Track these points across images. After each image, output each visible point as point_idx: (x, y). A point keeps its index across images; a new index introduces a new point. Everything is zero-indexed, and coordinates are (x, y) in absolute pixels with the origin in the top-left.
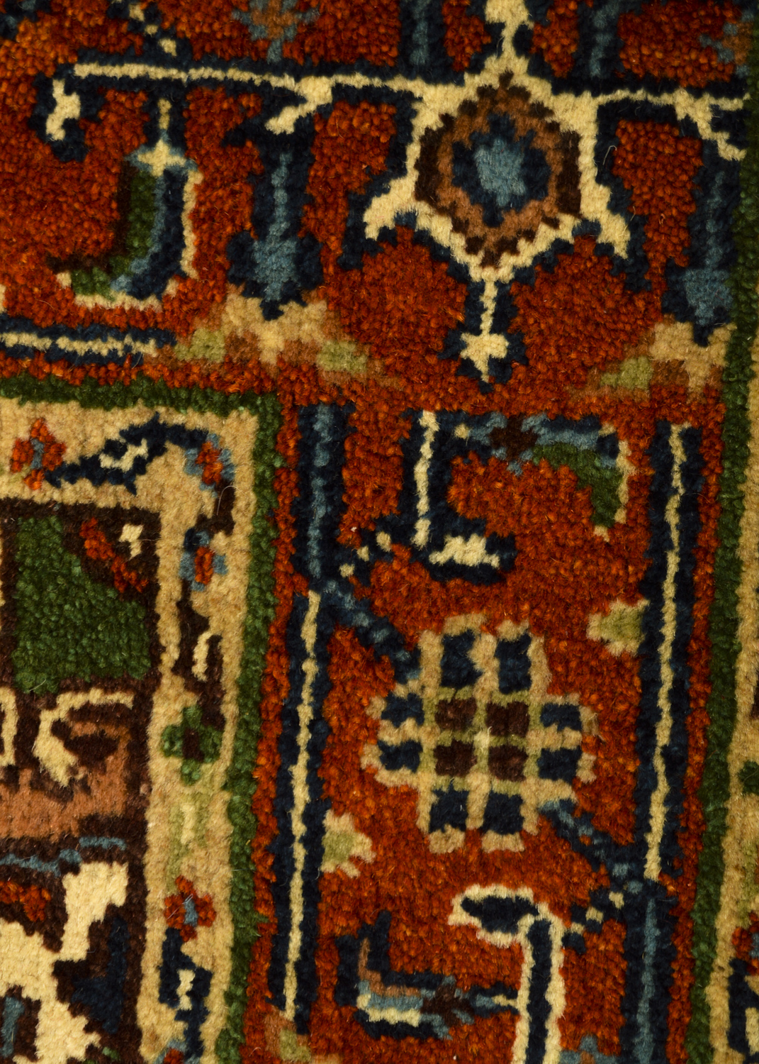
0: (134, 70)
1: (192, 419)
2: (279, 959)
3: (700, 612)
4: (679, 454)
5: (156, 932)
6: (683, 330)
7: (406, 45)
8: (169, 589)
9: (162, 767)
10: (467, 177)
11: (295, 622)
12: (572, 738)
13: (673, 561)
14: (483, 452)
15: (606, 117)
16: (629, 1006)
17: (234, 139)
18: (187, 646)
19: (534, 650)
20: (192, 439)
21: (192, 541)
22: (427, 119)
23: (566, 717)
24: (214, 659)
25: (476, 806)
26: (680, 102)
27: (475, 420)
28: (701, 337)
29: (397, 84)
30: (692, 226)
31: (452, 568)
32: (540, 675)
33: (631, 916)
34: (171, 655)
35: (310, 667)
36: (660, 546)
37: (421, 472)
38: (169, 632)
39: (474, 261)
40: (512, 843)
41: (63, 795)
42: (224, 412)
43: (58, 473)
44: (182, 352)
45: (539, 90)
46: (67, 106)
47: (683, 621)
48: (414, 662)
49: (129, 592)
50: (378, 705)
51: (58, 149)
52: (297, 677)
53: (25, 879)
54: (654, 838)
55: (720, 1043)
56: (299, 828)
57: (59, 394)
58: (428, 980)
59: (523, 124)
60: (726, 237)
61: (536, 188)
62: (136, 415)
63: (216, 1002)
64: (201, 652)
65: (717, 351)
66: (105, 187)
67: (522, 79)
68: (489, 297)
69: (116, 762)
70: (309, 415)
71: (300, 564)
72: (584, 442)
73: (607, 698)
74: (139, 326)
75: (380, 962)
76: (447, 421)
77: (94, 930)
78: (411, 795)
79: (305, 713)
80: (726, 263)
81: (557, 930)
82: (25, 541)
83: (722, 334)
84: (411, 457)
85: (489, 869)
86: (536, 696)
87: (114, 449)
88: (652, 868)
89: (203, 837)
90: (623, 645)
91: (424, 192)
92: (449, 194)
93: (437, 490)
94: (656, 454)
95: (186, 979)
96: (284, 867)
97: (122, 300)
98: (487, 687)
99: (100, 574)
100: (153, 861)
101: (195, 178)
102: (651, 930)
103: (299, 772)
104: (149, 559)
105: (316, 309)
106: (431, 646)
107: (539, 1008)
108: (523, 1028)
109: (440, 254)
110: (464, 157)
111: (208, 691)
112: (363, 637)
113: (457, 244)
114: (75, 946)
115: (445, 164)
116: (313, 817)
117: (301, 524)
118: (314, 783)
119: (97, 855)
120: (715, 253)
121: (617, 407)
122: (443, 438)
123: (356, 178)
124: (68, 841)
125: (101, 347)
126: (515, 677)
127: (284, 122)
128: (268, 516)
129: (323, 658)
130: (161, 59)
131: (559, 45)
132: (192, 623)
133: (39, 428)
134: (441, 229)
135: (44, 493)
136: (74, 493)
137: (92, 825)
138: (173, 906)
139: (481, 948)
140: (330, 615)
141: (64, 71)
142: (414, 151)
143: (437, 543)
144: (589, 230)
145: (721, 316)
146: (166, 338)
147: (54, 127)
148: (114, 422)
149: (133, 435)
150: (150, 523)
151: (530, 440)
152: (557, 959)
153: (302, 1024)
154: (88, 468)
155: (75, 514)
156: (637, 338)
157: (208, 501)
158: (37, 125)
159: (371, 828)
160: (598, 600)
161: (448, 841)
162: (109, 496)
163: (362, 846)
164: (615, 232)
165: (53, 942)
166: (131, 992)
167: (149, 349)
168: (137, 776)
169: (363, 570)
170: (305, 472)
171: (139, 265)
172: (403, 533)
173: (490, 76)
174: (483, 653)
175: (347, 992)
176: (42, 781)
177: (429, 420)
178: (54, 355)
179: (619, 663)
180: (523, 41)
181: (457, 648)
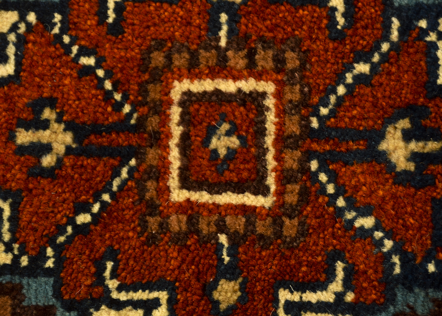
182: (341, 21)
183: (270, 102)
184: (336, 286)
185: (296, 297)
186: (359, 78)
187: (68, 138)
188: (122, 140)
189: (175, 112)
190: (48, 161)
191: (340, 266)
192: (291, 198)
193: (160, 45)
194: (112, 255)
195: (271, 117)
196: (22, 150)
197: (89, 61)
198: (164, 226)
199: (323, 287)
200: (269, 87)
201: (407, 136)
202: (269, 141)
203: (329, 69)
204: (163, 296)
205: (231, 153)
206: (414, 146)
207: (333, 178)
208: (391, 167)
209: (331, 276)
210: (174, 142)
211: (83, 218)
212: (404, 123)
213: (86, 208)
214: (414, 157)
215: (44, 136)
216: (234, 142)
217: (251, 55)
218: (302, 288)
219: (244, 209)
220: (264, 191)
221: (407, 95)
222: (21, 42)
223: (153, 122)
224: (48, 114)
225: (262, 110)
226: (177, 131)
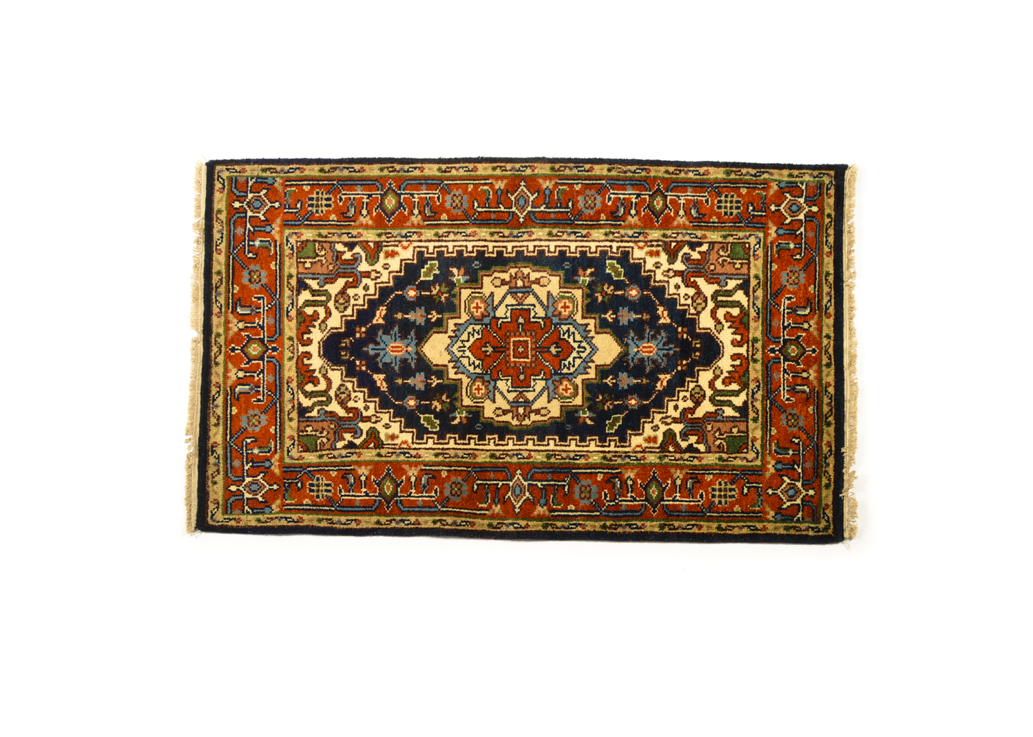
0: (801, 449)
1: (760, 457)
2: (695, 470)
3: (740, 518)
4: (759, 515)
5: (697, 455)
6: (774, 515)
7: (806, 481)
8: (739, 455)
9: (717, 455)
10: (790, 488)
11: (736, 470)
12: (723, 504)
13: (745, 515)
14: (758, 492)
15: (799, 505)
16: (691, 512)
17: (793, 461)
18: (732, 458)
19: (734, 499)
20: (757, 457)
21: (745, 458)
22: (797, 483)
23: (726, 503)
24: (731, 461)
25: (714, 493)
26: (801, 513)
27: (761, 491)
28: (773, 517)
29: (801, 480)
30: (786, 515)
31: (743, 489)
32: (731, 500)
33: (702, 512)
34: (731, 456)
35: (730, 472)
36: (747, 513)
37: (755, 485)
38: (734, 455)
39: (780, 490)
40: (710, 497)
41: (713, 443)
42: (761, 461)
43: (752, 441)
44: (768, 456)
45: (801, 497)
46: (796, 441)
47: (738, 516)
48: (732, 485)
49: (738, 450)
50: (726, 481)
51: (791, 440)
52: (729, 471)
53: (703, 439)
54: (712, 514)
55: (688, 523)
56: (711, 472)
57: (762, 441)
58: (693, 488)
59: (797, 495)
60: (785, 519)
61: (789, 497)
62: (760, 451)
63: (689, 463)
64: (732, 459)
65: (771, 519)
66: (787, 446)
67: (802, 495)
68: (776, 492)
69: (718, 450)
70: (761, 471)
71: (743, 471)
72: (760, 504)
73: (729, 508)
74: (770, 450)
75: (695, 482)
76: (761, 487)
77: (697, 448)
78: (715, 485)
79: (725, 472)
80: (782, 519)
81: (700, 503)
82: (744, 438)
83: (773, 519)
84: (756, 483)
85: (707, 495)
86: (728, 499)
87: (756, 448)
88: (708, 514)
89: (709, 460)
90: (735, 509)
91: (788, 484)
92: (788, 486)
93: (752, 487)
94: (759, 512)
95: (692, 459)
96: (706, 470)
97: (774, 449)
98: (729, 494)
99: (740, 447)
100: (706, 454)
101: (789, 456)
102: (701, 514)
103: (718, 472)
104: (742, 453)
105: (774, 471)
106: (734, 487)
107: (690, 501)
108: (688, 500)
109: (781, 486)
110: (793, 488)
111: (727, 460)
112: (734, 478)
113: (782, 488)
114: (695, 446)
115: (792, 486)
116: (712, 473)
117: (748, 471)
118: (716, 473)
119: (706, 448)
120: (783, 518)
121: (764, 508)
122: (759, 487)
123: (789, 475)
124: (708, 444)
125: (768, 446)
126: (730, 497)
127: (796, 467)
128: (749, 467)
129: (732, 474)
130: (803, 452)
131: (807, 499)
132: (735, 458)
133: (758, 439)
134: (784, 486)
135: (750, 440)
136: (750, 443)
137: (710, 447)
138: (701, 457)
139: (697, 495)
140: (737, 475)
141: (801, 440)
142: (793, 482)
143: (746, 487)
144: (785, 503)
145: (775, 519)
146: (769, 454)
147: (794, 440)
148: (759, 448)
149: (757, 450)
150: (747, 453)
151: (759, 497)
152: (696, 503)
153: (687, 473)
154: (753, 445)
155: (748, 443)
156: (772, 509)
157: (750, 460)
158: (794, 437)
159: (711, 481)
160: (740, 506)
161: (710, 490)
162: (750, 448)
163: (709, 480)
164: (785, 506)
165: (695, 443)
166: (690, 452)
167: (768, 452)
168: (716, 452)
169: (743, 478)
170: (754, 471)
171: (778, 450)
172: (747, 483)
173: (802, 491)
174: (733, 493)
175: (691, 478)
176: (715, 441)
177: (761, 485)
178: (766, 441)
179: (733, 509)
180: (807, 494)
181: (734, 490)
182: (543, 326)
183: (529, 342)
184: (542, 375)
185: (534, 378)
186: (546, 337)
187: (492, 349)
188: (502, 349)
189: (512, 344)
190: (488, 354)
191: (542, 372)
192: (534, 360)
193: (508, 331)
194: (500, 371)
195: (530, 345)
196: (483, 352)
197: (495, 335)
198: (510, 365)
199: (539, 375)
200: (529, 339)
201: (555, 348)
202: (529, 349)
203: (541, 335)
204: (510, 378)
205: (522, 352)
206: (556, 350)
207: (541, 356)
208: (552, 354)
209: (541, 373)
210: (511, 350)
211: (495, 364)
212: (555, 345)
213: (495, 362)
214: (556, 352)
215: (487, 349)
216: (523, 349)
217: (526, 333)
218: (535, 376)
219: (525, 362)
220: (528, 358)
221: (555, 340)
222: (482, 331)
223: (507, 346)
224: (488, 345)
225: (528, 343)
226: (512, 348)
